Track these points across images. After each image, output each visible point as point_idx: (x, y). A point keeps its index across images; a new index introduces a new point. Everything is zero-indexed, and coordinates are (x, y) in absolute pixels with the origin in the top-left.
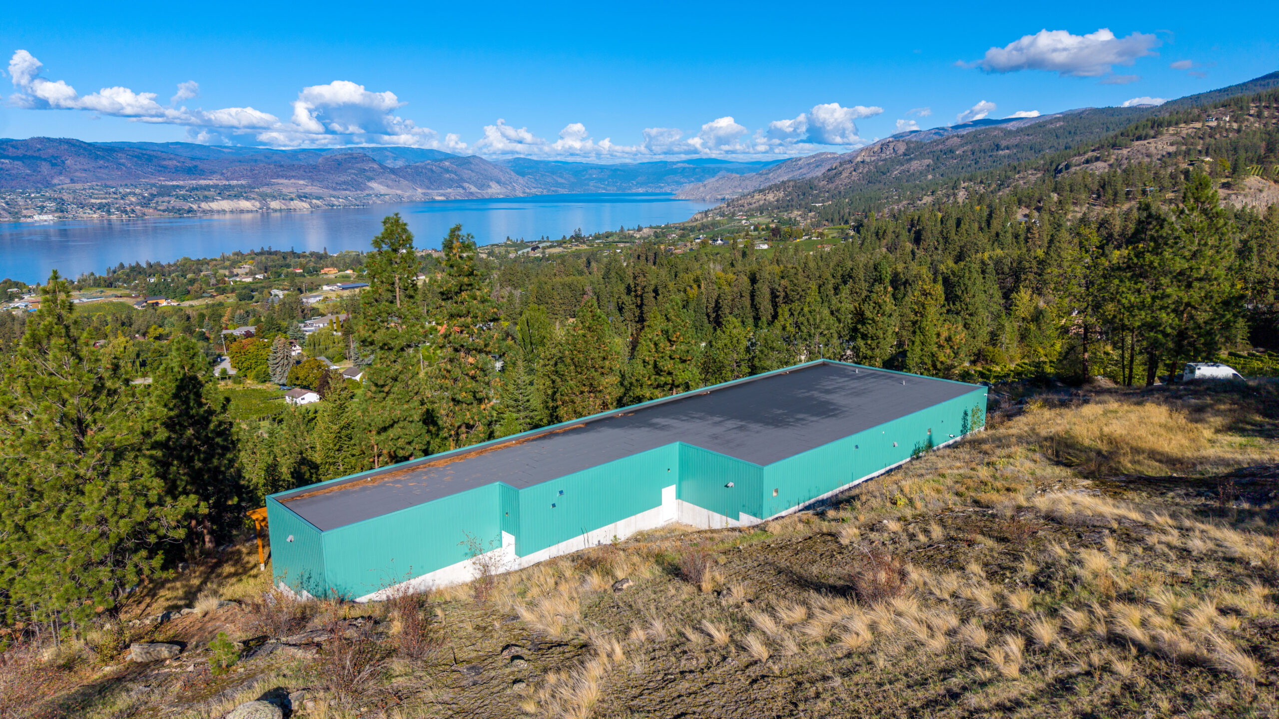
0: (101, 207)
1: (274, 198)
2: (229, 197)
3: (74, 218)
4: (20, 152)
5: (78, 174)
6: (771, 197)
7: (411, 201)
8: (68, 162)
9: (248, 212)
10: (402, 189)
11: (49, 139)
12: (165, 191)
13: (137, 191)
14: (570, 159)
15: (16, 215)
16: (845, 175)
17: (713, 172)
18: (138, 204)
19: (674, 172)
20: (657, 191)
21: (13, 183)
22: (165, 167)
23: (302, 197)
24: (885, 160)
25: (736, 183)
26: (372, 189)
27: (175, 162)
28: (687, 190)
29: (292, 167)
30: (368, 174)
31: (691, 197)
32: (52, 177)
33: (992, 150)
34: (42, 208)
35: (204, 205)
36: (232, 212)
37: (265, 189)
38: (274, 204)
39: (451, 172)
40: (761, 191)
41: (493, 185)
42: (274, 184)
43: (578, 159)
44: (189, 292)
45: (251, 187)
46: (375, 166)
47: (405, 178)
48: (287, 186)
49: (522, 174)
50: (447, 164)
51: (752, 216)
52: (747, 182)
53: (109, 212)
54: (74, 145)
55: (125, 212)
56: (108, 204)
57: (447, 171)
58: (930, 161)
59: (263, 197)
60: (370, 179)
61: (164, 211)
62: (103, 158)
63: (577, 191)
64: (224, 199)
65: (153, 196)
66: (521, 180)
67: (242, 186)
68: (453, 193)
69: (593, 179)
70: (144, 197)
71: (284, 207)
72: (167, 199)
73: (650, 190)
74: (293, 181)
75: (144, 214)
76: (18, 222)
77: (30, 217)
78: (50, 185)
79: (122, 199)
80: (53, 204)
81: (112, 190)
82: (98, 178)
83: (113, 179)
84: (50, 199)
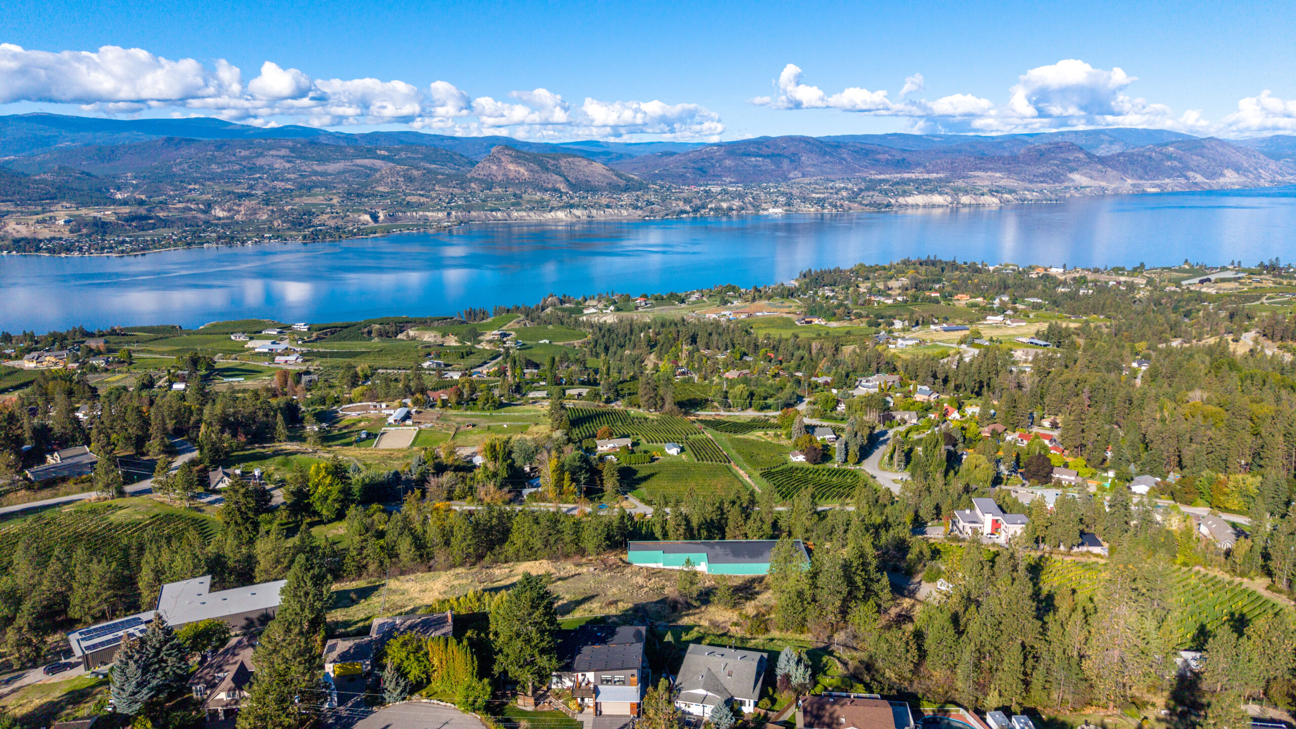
0: (818, 202)
1: (966, 192)
2: (925, 192)
3: (797, 211)
4: (770, 151)
5: (808, 169)
7: (1117, 195)
8: (803, 158)
9: (940, 206)
10: (1108, 181)
12: (872, 185)
15: (757, 207)
18: (847, 199)
21: (760, 178)
22: (878, 161)
23: (995, 191)
26: (1073, 180)
27: (887, 156)
29: (992, 159)
30: (1072, 164)
32: (789, 172)
34: (776, 202)
35: (901, 200)
36: (925, 206)
37: (960, 183)
38: (965, 199)
39: (1175, 159)
41: (1229, 173)
42: (970, 177)
45: (947, 180)
46: (1082, 156)
47: (1114, 167)
48: (983, 179)
49: (1275, 156)
50: (1171, 149)
53: (823, 207)
54: (810, 143)
55: (835, 206)
56: (824, 199)
57: (1169, 157)
59: (957, 191)
60: (1072, 170)
61: (866, 205)
62: (830, 154)
64: (920, 193)
65: (861, 190)
66: (1273, 165)
67: (940, 180)
68: (1170, 183)
70: (854, 192)
71: (973, 202)
72: (871, 193)
74: (990, 173)
75: (850, 209)
76: (757, 215)
77: (766, 210)
78: (786, 179)
79: (837, 193)
80: (784, 199)
81: (831, 185)
82: (823, 173)
83: (834, 173)
84: (783, 194)
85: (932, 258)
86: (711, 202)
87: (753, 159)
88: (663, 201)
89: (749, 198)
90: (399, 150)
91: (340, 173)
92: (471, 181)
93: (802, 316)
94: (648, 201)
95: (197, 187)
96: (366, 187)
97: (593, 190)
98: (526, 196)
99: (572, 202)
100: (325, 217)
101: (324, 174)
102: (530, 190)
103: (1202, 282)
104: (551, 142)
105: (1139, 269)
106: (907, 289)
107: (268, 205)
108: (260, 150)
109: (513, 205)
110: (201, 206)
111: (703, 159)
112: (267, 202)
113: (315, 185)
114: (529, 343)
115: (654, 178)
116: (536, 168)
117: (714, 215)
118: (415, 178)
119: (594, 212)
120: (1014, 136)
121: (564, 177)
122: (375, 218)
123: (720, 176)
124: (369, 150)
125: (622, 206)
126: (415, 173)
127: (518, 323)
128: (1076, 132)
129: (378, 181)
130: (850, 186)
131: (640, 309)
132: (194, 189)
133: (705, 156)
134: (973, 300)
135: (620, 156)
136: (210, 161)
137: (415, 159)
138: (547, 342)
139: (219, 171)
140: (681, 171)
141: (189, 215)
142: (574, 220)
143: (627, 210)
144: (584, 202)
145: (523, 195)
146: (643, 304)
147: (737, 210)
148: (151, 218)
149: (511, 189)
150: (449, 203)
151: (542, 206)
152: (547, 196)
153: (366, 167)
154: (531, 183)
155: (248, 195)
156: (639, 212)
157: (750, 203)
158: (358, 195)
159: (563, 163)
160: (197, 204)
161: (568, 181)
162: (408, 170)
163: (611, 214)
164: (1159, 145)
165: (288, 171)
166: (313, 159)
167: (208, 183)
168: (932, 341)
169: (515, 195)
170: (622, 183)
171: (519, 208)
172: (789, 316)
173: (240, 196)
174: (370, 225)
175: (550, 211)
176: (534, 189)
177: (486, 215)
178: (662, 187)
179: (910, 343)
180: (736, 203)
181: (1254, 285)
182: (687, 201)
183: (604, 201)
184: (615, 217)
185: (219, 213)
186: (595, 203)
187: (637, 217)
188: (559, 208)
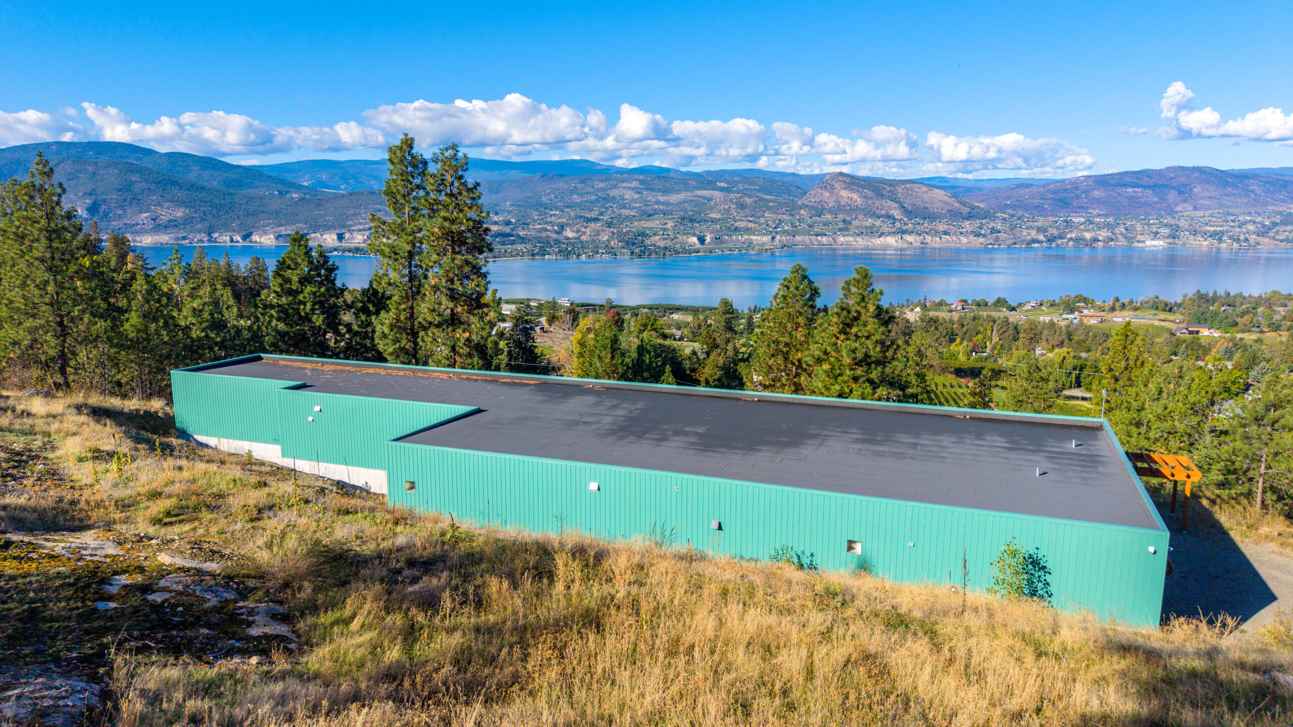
0: (1213, 235)
3: (1184, 244)
4: (1153, 181)
5: (1202, 202)
8: (1196, 190)
11: (1183, 168)
12: (1290, 220)
15: (1130, 240)
18: (1255, 233)
21: (1138, 211)
32: (1176, 205)
34: (1157, 233)
44: (1236, 324)
53: (1220, 240)
55: (1238, 240)
56: (1222, 233)
61: (1282, 241)
62: (1234, 186)
65: (1275, 224)
70: (1264, 226)
72: (1290, 228)
75: (1258, 244)
77: (1143, 242)
78: (1171, 212)
79: (1239, 227)
80: (1168, 230)
81: (1232, 218)
82: (1221, 206)
83: (1237, 206)
84: (1166, 226)
86: (1071, 232)
87: (1130, 190)
88: (1012, 230)
89: (1120, 229)
90: (738, 182)
91: (680, 203)
92: (801, 208)
93: (1184, 325)
94: (993, 228)
95: (557, 213)
96: (699, 213)
97: (932, 217)
99: (904, 228)
100: (657, 238)
101: (667, 204)
102: (861, 217)
107: (610, 227)
108: (614, 183)
109: (840, 230)
110: (556, 228)
112: (609, 225)
113: (656, 212)
115: (1003, 208)
116: (870, 193)
117: (1074, 246)
118: (747, 205)
119: (929, 238)
121: (901, 204)
122: (702, 240)
123: (1087, 208)
124: (709, 182)
125: (961, 233)
126: (748, 200)
129: (711, 209)
130: (1259, 219)
132: (555, 215)
133: (1069, 187)
135: (969, 189)
136: (572, 192)
137: (752, 190)
139: (579, 201)
140: (1038, 201)
141: (544, 235)
142: (906, 246)
143: (967, 238)
144: (918, 228)
145: (853, 222)
147: (1104, 241)
148: (512, 236)
149: (841, 216)
150: (775, 228)
151: (872, 232)
152: (878, 223)
153: (704, 198)
154: (863, 210)
155: (596, 220)
156: (982, 240)
157: (1122, 234)
158: (691, 221)
160: (553, 226)
161: (904, 207)
162: (741, 197)
163: (948, 241)
165: (635, 201)
166: (659, 190)
167: (567, 210)
169: (844, 221)
170: (965, 211)
171: (846, 233)
173: (589, 220)
174: (696, 247)
175: (880, 237)
176: (866, 216)
177: (810, 240)
178: (1012, 216)
180: (1103, 234)
182: (1039, 230)
183: (942, 227)
184: (953, 245)
185: (569, 233)
186: (931, 230)
187: (978, 245)
188: (890, 234)
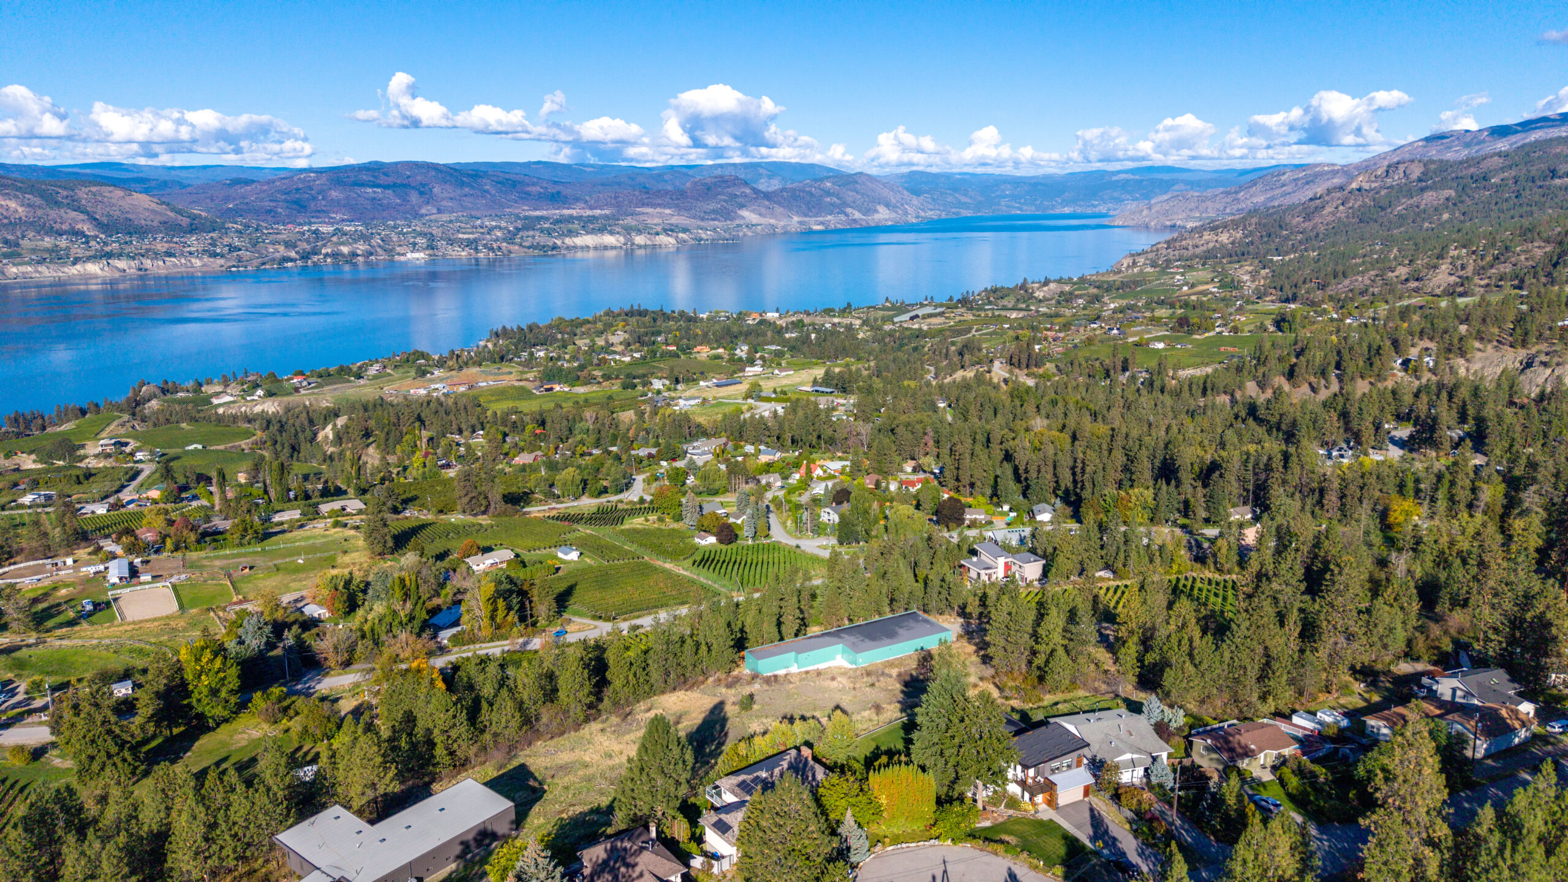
0: (468, 244)
1: (639, 232)
2: (593, 232)
3: (444, 255)
4: (390, 180)
5: (444, 203)
6: (1224, 238)
7: (786, 233)
8: (435, 190)
9: (613, 248)
10: (776, 218)
12: (530, 224)
13: (503, 224)
14: (980, 170)
15: (390, 252)
16: (1329, 209)
17: (1165, 186)
18: (504, 240)
19: (1114, 185)
20: (1089, 211)
21: (384, 214)
22: (528, 194)
23: (668, 230)
24: (1391, 187)
25: (1193, 205)
26: (743, 218)
27: (538, 188)
28: (1129, 210)
29: (658, 194)
30: (740, 200)
31: (1131, 223)
32: (420, 207)
33: (1545, 179)
34: (415, 244)
35: (568, 241)
36: (596, 248)
37: (629, 221)
38: (639, 240)
39: (833, 195)
40: (1214, 229)
41: (881, 209)
42: (639, 214)
43: (989, 170)
45: (614, 218)
46: (748, 191)
47: (779, 204)
48: (653, 216)
49: (916, 192)
50: (827, 184)
51: (1190, 267)
52: (1208, 203)
53: (476, 250)
54: (441, 171)
55: (492, 249)
56: (475, 241)
57: (828, 193)
58: (1452, 193)
59: (628, 230)
60: (742, 206)
61: (528, 248)
62: (469, 185)
63: (985, 212)
64: (588, 233)
65: (518, 230)
66: (915, 201)
67: (606, 217)
68: (833, 220)
69: (1006, 196)
70: (509, 232)
71: (648, 242)
72: (531, 233)
73: (1079, 210)
74: (658, 210)
75: (510, 252)
76: (392, 261)
77: (404, 254)
78: (419, 215)
79: (489, 233)
80: (424, 240)
81: (479, 222)
82: (464, 208)
83: (479, 209)
84: (422, 234)
85: (636, 308)
86: (325, 245)
87: (369, 190)
88: (254, 246)
89: (376, 241)
93: (538, 383)
94: (230, 245)
97: (139, 231)
98: (25, 243)
99: (108, 249)
102: (31, 234)
103: (912, 318)
104: (40, 163)
105: (846, 310)
106: (629, 345)
111: (298, 189)
114: (172, 452)
115: (230, 214)
116: (38, 201)
117: (333, 264)
119: (148, 263)
120: (672, 167)
121: (87, 213)
123: (327, 212)
125: (191, 253)
127: (123, 425)
128: (734, 165)
131: (303, 392)
134: (714, 352)
135: (164, 184)
138: (200, 447)
140: (267, 204)
142: (117, 275)
143: (201, 259)
144: (127, 249)
145: (22, 242)
146: (305, 383)
147: (363, 255)
151: (57, 256)
152: (63, 242)
154: (32, 223)
156: (222, 261)
157: (380, 246)
159: (82, 193)
161: (96, 219)
163: (175, 266)
164: (816, 180)
168: (715, 398)
170: (185, 221)
171: (18, 260)
172: (521, 384)
175: (74, 263)
176: (38, 232)
178: (247, 226)
179: (693, 402)
180: (361, 247)
181: (958, 318)
182: (289, 245)
183: (161, 246)
184: (182, 270)
186: (148, 250)
187: (218, 268)
188: (89, 259)
